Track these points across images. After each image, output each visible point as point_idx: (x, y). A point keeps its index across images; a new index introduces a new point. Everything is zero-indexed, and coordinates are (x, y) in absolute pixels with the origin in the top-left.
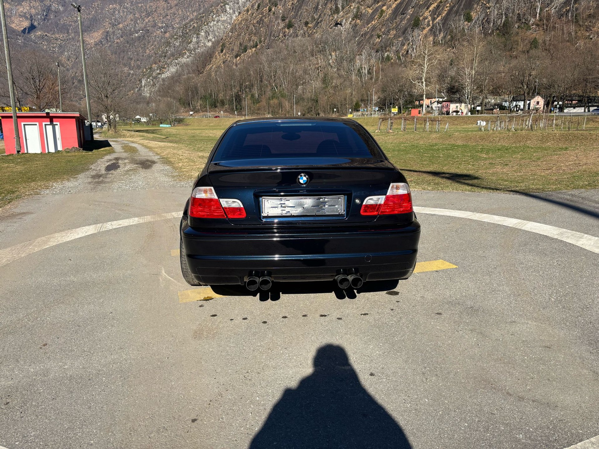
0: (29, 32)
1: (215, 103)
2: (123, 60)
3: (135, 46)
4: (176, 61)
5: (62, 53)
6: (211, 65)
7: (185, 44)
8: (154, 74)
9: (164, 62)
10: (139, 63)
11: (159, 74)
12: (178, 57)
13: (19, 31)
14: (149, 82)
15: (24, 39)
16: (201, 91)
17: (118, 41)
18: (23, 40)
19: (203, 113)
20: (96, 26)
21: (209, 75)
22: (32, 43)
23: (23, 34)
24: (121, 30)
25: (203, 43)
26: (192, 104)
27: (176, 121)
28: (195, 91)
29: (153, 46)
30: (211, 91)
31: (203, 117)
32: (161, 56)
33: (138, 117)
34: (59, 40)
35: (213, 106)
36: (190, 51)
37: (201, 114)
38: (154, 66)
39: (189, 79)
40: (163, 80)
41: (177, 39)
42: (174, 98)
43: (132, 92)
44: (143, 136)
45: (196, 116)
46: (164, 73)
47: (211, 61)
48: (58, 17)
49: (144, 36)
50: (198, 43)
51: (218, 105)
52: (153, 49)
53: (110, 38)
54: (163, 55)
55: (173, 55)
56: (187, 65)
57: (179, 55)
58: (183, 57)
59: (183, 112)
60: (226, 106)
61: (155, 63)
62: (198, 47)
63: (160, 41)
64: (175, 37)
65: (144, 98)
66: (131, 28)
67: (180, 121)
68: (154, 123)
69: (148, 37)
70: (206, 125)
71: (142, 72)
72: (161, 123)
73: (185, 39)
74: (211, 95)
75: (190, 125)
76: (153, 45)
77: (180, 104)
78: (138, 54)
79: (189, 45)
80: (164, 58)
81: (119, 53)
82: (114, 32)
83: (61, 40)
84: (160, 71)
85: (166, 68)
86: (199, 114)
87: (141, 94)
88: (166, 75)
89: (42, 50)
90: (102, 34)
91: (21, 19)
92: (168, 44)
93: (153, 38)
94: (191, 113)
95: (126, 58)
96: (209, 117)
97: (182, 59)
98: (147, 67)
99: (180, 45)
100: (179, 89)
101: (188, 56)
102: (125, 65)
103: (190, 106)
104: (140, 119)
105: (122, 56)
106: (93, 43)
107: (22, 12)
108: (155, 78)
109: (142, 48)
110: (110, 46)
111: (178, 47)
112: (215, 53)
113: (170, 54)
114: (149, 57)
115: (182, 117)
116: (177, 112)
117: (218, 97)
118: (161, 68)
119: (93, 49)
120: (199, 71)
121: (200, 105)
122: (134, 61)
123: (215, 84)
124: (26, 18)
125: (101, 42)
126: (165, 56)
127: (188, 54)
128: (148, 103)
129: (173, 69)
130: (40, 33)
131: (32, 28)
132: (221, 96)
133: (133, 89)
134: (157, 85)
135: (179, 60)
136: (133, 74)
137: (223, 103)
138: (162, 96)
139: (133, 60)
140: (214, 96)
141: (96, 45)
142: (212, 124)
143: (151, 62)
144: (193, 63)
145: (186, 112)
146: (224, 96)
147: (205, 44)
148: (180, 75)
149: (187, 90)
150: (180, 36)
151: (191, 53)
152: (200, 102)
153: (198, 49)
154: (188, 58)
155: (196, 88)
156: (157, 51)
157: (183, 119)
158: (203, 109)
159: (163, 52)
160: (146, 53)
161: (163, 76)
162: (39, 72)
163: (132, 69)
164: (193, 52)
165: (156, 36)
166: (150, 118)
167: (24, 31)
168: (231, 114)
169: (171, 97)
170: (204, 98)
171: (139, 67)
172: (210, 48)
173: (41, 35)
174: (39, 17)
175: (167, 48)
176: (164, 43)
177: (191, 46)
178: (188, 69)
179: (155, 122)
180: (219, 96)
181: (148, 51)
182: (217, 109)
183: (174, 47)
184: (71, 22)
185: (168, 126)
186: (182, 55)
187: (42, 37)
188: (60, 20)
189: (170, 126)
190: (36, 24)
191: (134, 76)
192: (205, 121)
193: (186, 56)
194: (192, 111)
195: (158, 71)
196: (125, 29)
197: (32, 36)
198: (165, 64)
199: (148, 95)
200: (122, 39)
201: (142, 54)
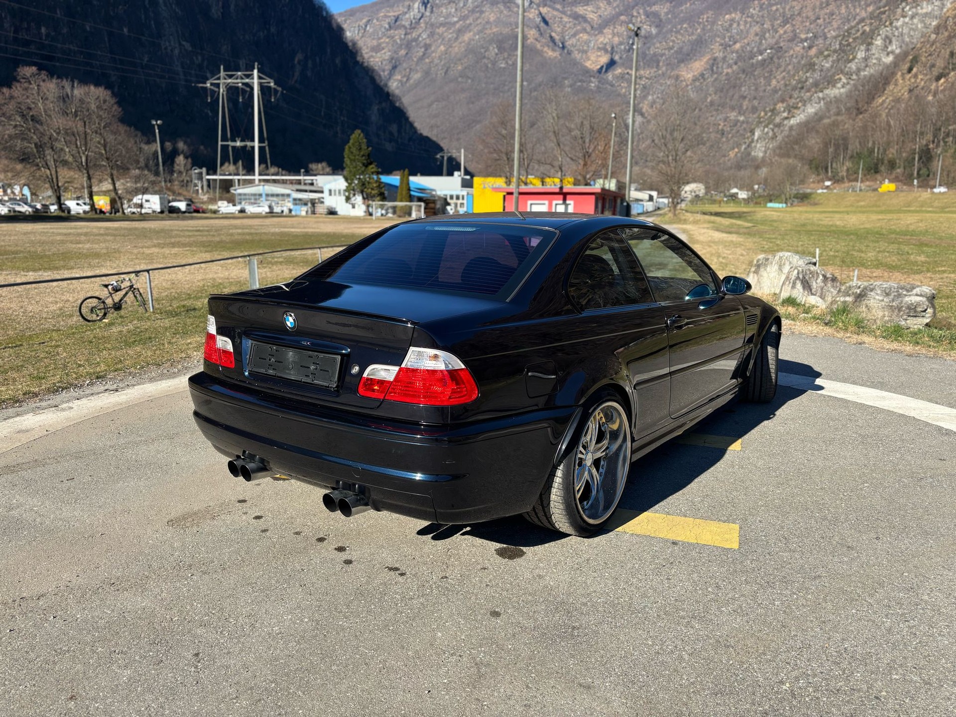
0: (606, 71)
1: (876, 165)
2: (731, 100)
3: (754, 75)
4: (821, 95)
5: (645, 97)
6: (884, 98)
7: (841, 64)
8: (777, 120)
9: (798, 97)
10: (756, 103)
11: (786, 118)
12: (825, 88)
13: (593, 71)
14: (767, 133)
15: (599, 82)
16: (854, 146)
17: (730, 70)
18: (597, 83)
19: (850, 184)
20: (700, 52)
21: (876, 115)
22: (607, 85)
23: (598, 74)
24: (737, 52)
25: (876, 59)
26: (832, 168)
27: (797, 198)
28: (842, 144)
29: (784, 74)
30: (874, 143)
31: (848, 191)
32: (795, 88)
33: (734, 190)
34: (644, 79)
35: (872, 171)
36: (849, 75)
37: (847, 185)
38: (780, 106)
39: (835, 124)
40: (791, 128)
41: (829, 56)
42: (802, 158)
43: (736, 150)
44: (713, 222)
45: (835, 188)
46: (794, 117)
47: (885, 89)
48: (648, 45)
49: (772, 58)
50: (866, 59)
51: (883, 168)
52: (784, 78)
53: (717, 68)
54: (800, 86)
55: (816, 84)
56: (837, 100)
57: (828, 84)
58: (834, 86)
59: (813, 182)
60: (898, 170)
61: (783, 101)
62: (867, 66)
63: (799, 62)
64: (826, 53)
65: (755, 159)
66: (753, 48)
67: (803, 198)
68: (759, 200)
69: (779, 58)
70: (852, 206)
71: (759, 117)
72: (771, 201)
73: (843, 55)
74: (871, 151)
75: (821, 204)
76: (784, 71)
77: (811, 168)
78: (756, 89)
79: (849, 65)
80: (800, 92)
81: (727, 90)
82: (724, 58)
83: (647, 78)
84: (788, 114)
85: (799, 108)
86: (843, 186)
87: (749, 154)
88: (799, 118)
89: (619, 95)
90: (707, 62)
91: (599, 54)
92: (811, 66)
93: (787, 59)
94: (828, 183)
95: (736, 97)
96: (861, 190)
97: (832, 89)
98: (768, 109)
99: (832, 66)
100: (814, 142)
101: (844, 83)
102: (733, 108)
103: (827, 171)
104: (737, 194)
105: (731, 93)
106: (690, 79)
107: (602, 43)
108: (778, 126)
109: (765, 78)
110: (716, 79)
111: (828, 70)
112: (896, 74)
113: (812, 83)
114: (775, 91)
115: (809, 191)
116: (802, 182)
117: (885, 154)
118: (791, 110)
119: (690, 87)
120: (858, 109)
121: (848, 170)
122: (750, 100)
123: (883, 132)
124: (606, 51)
125: (702, 75)
126: (802, 88)
127: (844, 80)
128: (757, 167)
129: (811, 110)
130: (620, 71)
131: (612, 64)
132: (892, 152)
133: (738, 145)
134: (779, 138)
135: (827, 92)
136: (743, 122)
137: (892, 165)
138: (781, 156)
139: (747, 99)
140: (878, 153)
141: (694, 81)
142: (862, 203)
143: (775, 100)
144: (849, 95)
145: (818, 182)
146: (897, 152)
147: (879, 59)
148: (821, 119)
149: (826, 145)
150: (835, 51)
151: (850, 78)
152: (848, 164)
153: (864, 70)
154: (843, 87)
155: (845, 139)
156: (790, 81)
157: (810, 194)
158: (852, 176)
159: (799, 81)
160: (770, 85)
161: (793, 121)
162: (592, 128)
163: (744, 114)
164: (854, 77)
165: (792, 55)
166: (754, 193)
167: (600, 71)
168: (905, 184)
169: (795, 156)
170: (856, 157)
171: (754, 110)
172: (888, 67)
173: (621, 73)
174: (623, 47)
175: (808, 75)
176: (805, 65)
177: (853, 66)
178: (838, 107)
179: (761, 199)
180: (887, 152)
181: (774, 82)
182: (878, 177)
183: (822, 70)
184: (665, 49)
185: (780, 205)
186: (831, 82)
187: (622, 77)
188: (649, 48)
189: (784, 205)
190: (617, 58)
191: (745, 125)
192: (851, 198)
193: (839, 85)
194: (830, 180)
195: (785, 114)
196: (743, 50)
197: (610, 76)
198: (800, 101)
199: (761, 155)
200: (735, 67)
201: (763, 88)
